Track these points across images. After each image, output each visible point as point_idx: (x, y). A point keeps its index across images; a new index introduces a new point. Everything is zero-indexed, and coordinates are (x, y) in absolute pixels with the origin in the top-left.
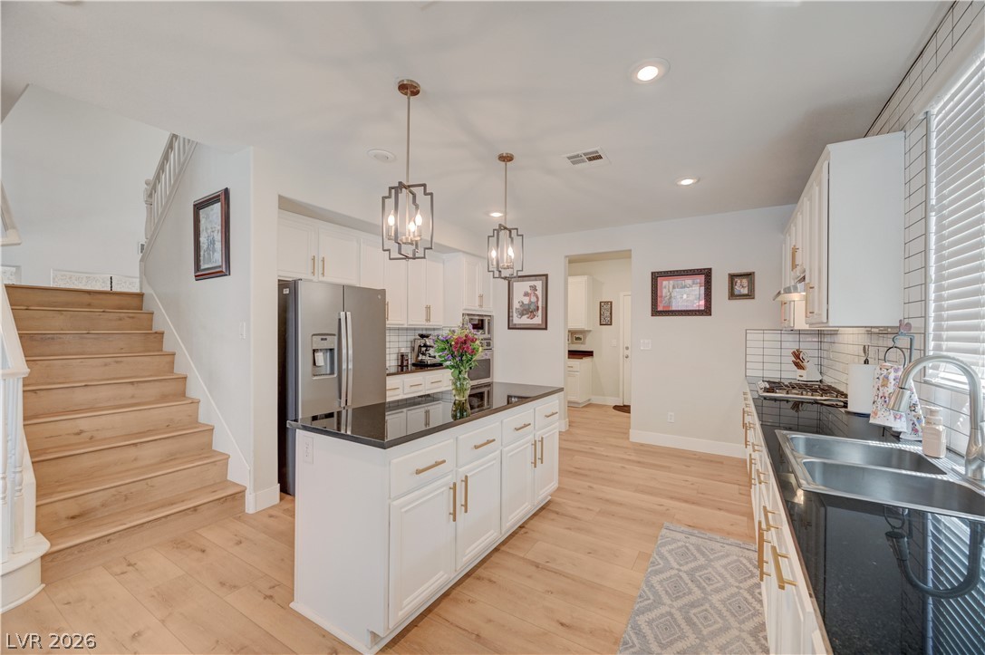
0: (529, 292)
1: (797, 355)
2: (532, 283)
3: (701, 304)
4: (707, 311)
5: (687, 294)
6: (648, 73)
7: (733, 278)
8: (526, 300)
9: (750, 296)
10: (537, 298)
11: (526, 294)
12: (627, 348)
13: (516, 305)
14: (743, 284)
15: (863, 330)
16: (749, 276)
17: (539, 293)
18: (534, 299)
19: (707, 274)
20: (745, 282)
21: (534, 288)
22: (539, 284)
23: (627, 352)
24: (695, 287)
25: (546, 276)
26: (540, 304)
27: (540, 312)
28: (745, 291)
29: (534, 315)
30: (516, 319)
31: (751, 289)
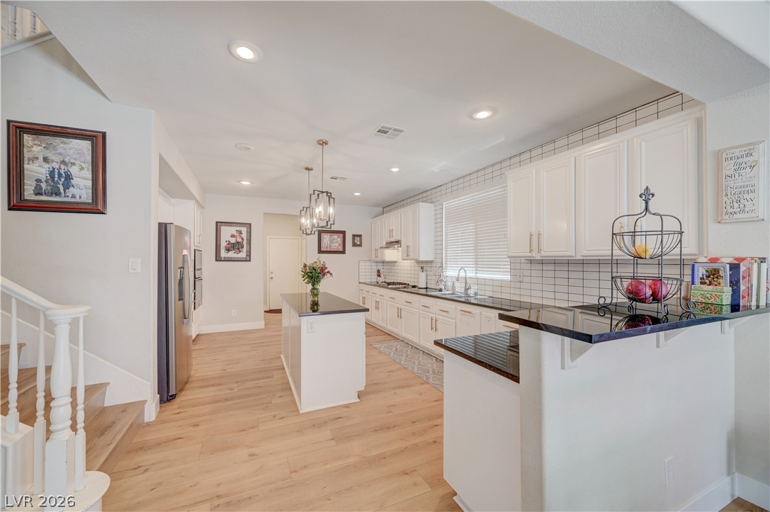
0: (236, 234)
1: (379, 271)
2: (238, 228)
3: (341, 248)
4: (343, 252)
5: (336, 243)
6: (395, 170)
7: (354, 236)
8: (233, 240)
9: (360, 245)
10: (243, 239)
11: (233, 236)
13: (223, 244)
14: (357, 240)
15: (414, 261)
16: (360, 236)
17: (244, 235)
18: (239, 240)
19: (343, 233)
20: (358, 238)
21: (240, 232)
22: (244, 230)
23: (272, 275)
24: (339, 239)
25: (250, 224)
26: (245, 243)
27: (245, 249)
28: (358, 243)
29: (240, 251)
30: (223, 254)
31: (361, 243)
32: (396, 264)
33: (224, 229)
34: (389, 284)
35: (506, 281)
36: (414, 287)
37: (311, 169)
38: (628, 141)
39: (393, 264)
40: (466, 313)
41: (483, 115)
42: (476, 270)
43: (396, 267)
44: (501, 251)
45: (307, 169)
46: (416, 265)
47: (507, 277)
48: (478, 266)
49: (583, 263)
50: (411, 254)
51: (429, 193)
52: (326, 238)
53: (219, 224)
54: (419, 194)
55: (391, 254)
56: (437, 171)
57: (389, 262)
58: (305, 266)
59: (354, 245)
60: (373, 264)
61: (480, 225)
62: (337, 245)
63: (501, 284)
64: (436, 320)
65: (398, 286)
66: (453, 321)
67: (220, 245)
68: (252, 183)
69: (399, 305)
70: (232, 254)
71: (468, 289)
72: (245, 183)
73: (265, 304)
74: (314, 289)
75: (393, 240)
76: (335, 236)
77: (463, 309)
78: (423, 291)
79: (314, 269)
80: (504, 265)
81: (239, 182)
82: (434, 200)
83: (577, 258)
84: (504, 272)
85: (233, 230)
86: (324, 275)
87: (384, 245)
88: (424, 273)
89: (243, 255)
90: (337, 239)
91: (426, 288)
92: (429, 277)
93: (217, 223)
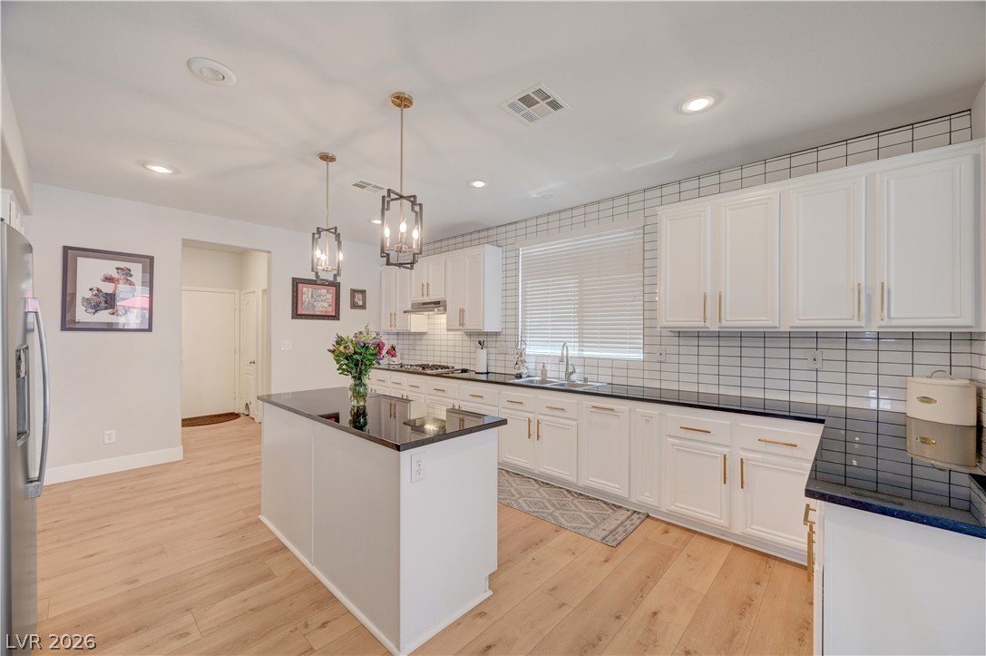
0: (115, 274)
2: (121, 264)
3: (331, 311)
4: (336, 317)
5: (323, 300)
8: (107, 288)
11: (108, 279)
13: (83, 292)
15: (463, 333)
19: (337, 286)
21: (127, 273)
24: (329, 296)
25: (151, 259)
28: (360, 303)
30: (82, 315)
31: (364, 302)
32: (425, 337)
34: (424, 367)
35: (638, 361)
36: (464, 371)
37: (332, 159)
38: (866, 177)
39: (418, 337)
40: (600, 411)
41: (697, 105)
42: (579, 346)
43: (423, 342)
44: (626, 320)
45: (324, 157)
46: (466, 338)
47: (639, 356)
48: (582, 341)
49: (790, 336)
52: (306, 292)
53: (70, 252)
56: (535, 196)
57: (415, 334)
59: (354, 306)
61: (587, 282)
62: (326, 305)
63: (628, 365)
64: (538, 423)
65: (440, 371)
66: (574, 423)
67: (74, 295)
68: (177, 172)
69: (453, 401)
71: (572, 373)
72: (160, 170)
74: (357, 384)
75: (428, 301)
76: (323, 291)
77: (595, 404)
78: (484, 377)
80: (630, 339)
81: (144, 165)
82: (503, 243)
83: (781, 330)
84: (630, 348)
85: (110, 267)
87: (409, 307)
88: (485, 351)
90: (327, 295)
91: (487, 373)
92: (493, 357)
93: (66, 249)
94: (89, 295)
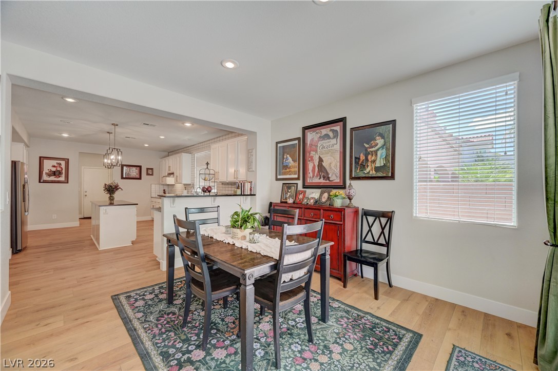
0: (56, 165)
1: (164, 190)
2: (58, 161)
3: (138, 176)
4: (140, 178)
5: (134, 172)
6: (162, 137)
7: (148, 169)
8: (54, 169)
9: (152, 175)
10: (62, 169)
11: (54, 166)
12: (86, 192)
13: (45, 171)
14: (150, 172)
15: (181, 184)
16: (152, 169)
17: (63, 166)
18: (59, 169)
19: (140, 167)
20: (151, 170)
21: (60, 164)
23: (85, 194)
24: (137, 171)
25: (68, 160)
26: (64, 171)
27: (63, 175)
29: (60, 177)
30: (45, 177)
31: (153, 173)
32: (175, 186)
33: (46, 161)
37: (111, 133)
39: (172, 186)
43: (174, 188)
45: (108, 133)
50: (178, 180)
51: (190, 148)
52: (127, 169)
53: (41, 159)
54: (185, 148)
55: (170, 180)
58: (106, 185)
59: (148, 174)
60: (161, 186)
62: (135, 174)
67: (43, 171)
68: (70, 136)
70: (53, 178)
72: (65, 135)
73: (80, 213)
74: (111, 196)
75: (171, 172)
76: (134, 169)
79: (111, 186)
81: (60, 134)
82: (191, 152)
85: (54, 162)
86: (117, 190)
87: (166, 175)
89: (62, 178)
93: (40, 157)
94: (47, 172)
